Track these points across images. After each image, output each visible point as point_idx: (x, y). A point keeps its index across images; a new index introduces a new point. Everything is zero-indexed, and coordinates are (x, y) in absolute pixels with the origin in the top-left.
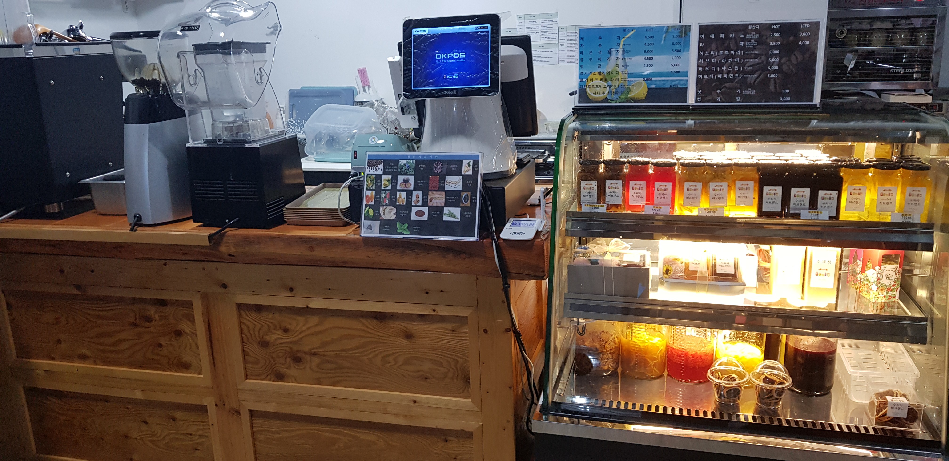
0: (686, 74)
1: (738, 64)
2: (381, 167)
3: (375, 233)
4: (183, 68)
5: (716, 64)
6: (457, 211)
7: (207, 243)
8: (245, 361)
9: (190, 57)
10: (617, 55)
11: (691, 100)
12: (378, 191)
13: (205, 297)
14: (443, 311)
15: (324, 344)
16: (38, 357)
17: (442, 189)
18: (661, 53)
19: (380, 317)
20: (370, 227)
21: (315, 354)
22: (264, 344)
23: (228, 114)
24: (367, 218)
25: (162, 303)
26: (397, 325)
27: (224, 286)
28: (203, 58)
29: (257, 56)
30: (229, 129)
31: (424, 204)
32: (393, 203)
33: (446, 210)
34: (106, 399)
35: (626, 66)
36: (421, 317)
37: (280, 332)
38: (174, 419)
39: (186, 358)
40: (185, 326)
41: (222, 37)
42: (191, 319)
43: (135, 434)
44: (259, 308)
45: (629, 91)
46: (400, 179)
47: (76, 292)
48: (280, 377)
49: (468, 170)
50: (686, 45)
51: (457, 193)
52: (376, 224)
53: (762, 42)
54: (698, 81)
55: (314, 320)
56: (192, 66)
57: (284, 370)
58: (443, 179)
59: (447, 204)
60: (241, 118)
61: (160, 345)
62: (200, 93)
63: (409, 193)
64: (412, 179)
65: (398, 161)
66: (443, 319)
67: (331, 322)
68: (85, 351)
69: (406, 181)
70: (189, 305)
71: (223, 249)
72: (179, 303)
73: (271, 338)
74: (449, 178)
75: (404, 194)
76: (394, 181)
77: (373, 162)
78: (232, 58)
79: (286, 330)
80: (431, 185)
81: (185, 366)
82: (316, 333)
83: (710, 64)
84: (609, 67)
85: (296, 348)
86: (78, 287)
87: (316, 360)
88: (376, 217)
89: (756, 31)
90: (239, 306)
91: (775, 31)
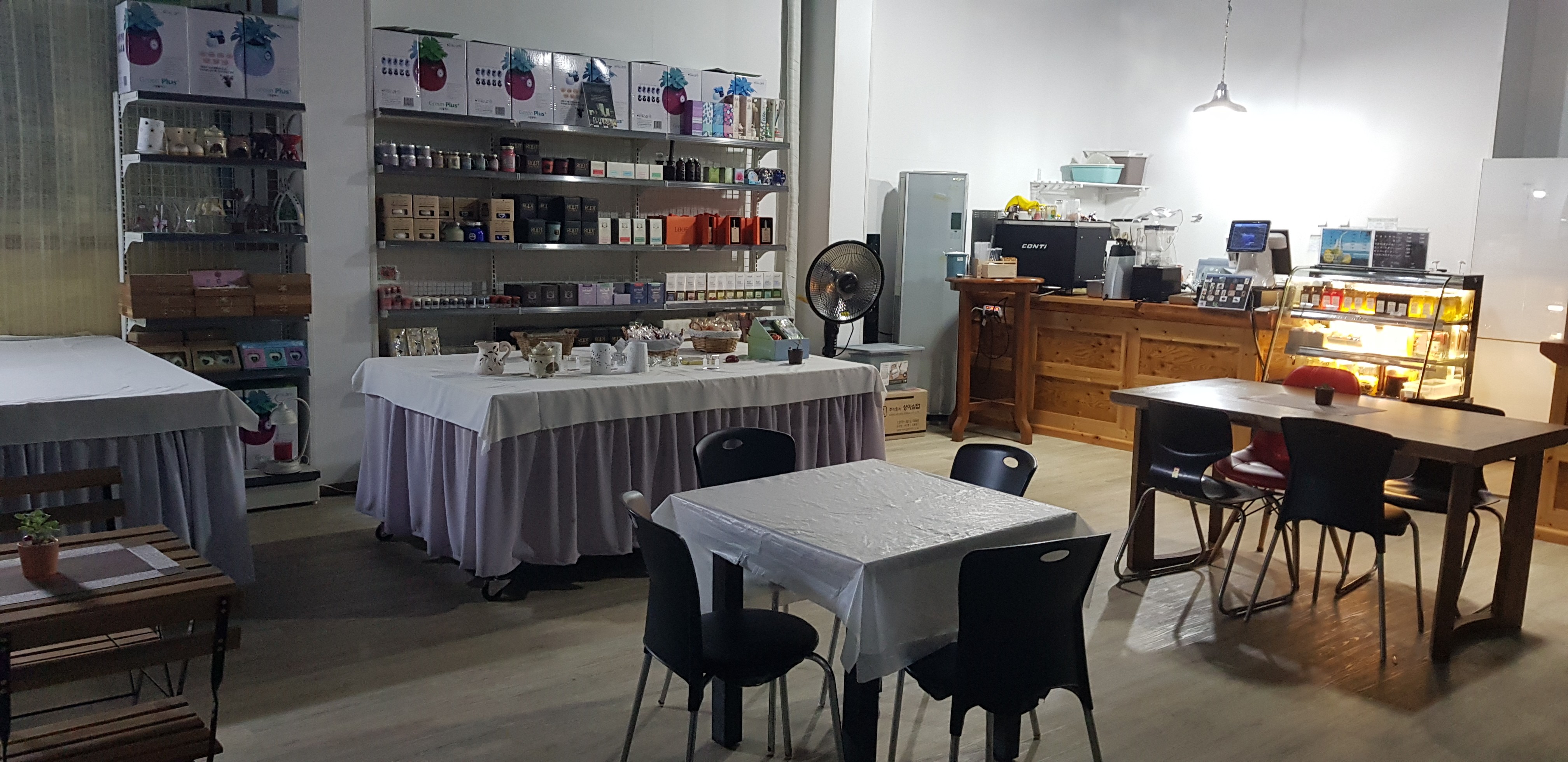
0: (1368, 253)
1: (1392, 250)
2: (1212, 279)
3: (1204, 306)
4: (1139, 235)
5: (1382, 249)
6: (1239, 299)
7: (1134, 307)
8: (1140, 366)
9: (1142, 231)
10: (1338, 242)
11: (1370, 265)
12: (1208, 289)
13: (1128, 334)
14: (1229, 344)
15: (1176, 359)
16: (1046, 361)
17: (1235, 289)
18: (1358, 242)
19: (1201, 346)
20: (1202, 304)
21: (1171, 363)
22: (1150, 358)
23: (1153, 255)
24: (1202, 299)
25: (1108, 336)
26: (1209, 351)
27: (1137, 329)
28: (1149, 231)
29: (1170, 232)
30: (1152, 261)
31: (1226, 295)
32: (1213, 294)
33: (1234, 298)
34: (1073, 382)
35: (1342, 247)
36: (1220, 347)
37: (1157, 352)
38: (1102, 393)
39: (1114, 363)
40: (1116, 348)
41: (1156, 223)
42: (1120, 345)
43: (1082, 401)
44: (1150, 340)
45: (1343, 259)
46: (1219, 284)
47: (1071, 329)
48: (1154, 374)
49: (1246, 282)
50: (1369, 240)
51: (1240, 292)
52: (1205, 302)
53: (1403, 240)
54: (1374, 256)
55: (1173, 347)
56: (1142, 234)
57: (1156, 371)
58: (1236, 285)
59: (1235, 295)
60: (1158, 257)
61: (1103, 357)
62: (1143, 245)
63: (1221, 291)
64: (1223, 285)
65: (1218, 278)
66: (1229, 349)
67: (1182, 348)
68: (1068, 359)
69: (1221, 286)
70: (1120, 337)
71: (1140, 310)
72: (1114, 336)
73: (1153, 355)
74: (1238, 285)
75: (1219, 291)
76: (1216, 286)
77: (1208, 278)
78: (1159, 232)
79: (1160, 352)
80: (1231, 287)
81: (1113, 367)
82: (1173, 354)
83: (1380, 249)
84: (1335, 247)
85: (1163, 360)
86: (1073, 328)
87: (1171, 366)
88: (1205, 299)
89: (1401, 235)
90: (1142, 340)
91: (1409, 236)
